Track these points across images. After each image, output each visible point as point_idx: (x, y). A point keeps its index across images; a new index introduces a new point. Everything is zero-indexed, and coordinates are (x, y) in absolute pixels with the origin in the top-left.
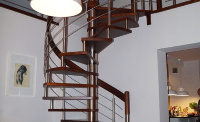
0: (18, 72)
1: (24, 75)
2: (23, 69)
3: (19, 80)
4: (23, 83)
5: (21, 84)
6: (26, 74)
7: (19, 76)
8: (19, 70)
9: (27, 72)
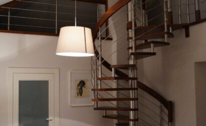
0: (78, 86)
1: (83, 88)
2: (82, 84)
3: (80, 92)
4: (83, 95)
5: (81, 95)
6: (85, 87)
7: (79, 90)
8: (79, 85)
9: (86, 85)
